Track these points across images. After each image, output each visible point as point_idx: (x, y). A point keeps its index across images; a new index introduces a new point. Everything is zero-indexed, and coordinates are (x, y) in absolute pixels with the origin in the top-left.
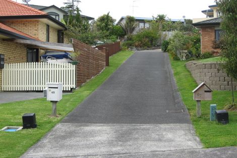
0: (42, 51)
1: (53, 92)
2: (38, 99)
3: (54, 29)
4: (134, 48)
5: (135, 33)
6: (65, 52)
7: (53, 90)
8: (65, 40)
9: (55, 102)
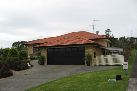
0: (106, 51)
1: (125, 66)
2: (113, 69)
3: (109, 42)
4: (135, 49)
5: (134, 43)
6: (117, 51)
7: (125, 65)
8: (112, 46)
9: (125, 70)
